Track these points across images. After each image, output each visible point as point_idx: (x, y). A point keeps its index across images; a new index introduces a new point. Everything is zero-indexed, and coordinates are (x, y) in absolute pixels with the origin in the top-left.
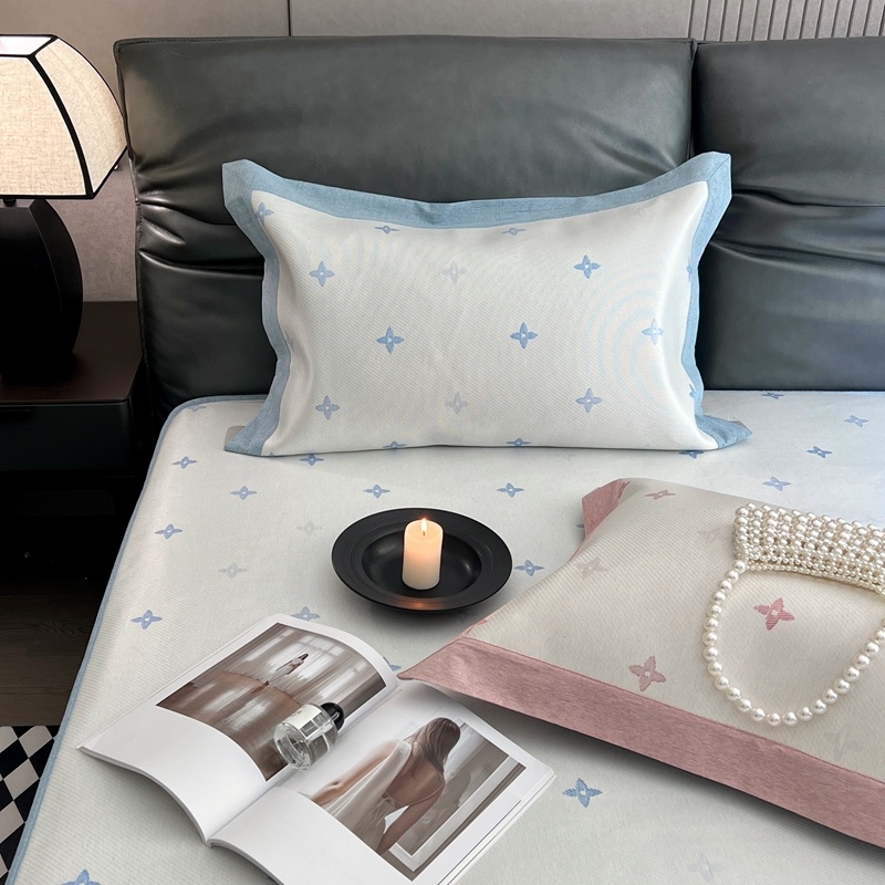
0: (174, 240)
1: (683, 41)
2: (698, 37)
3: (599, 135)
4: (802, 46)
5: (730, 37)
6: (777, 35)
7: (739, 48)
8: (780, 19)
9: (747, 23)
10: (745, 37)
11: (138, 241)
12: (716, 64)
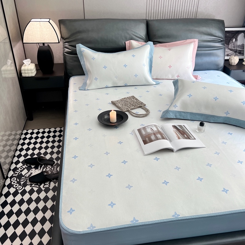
0: (70, 51)
1: (145, 19)
2: (147, 19)
3: (133, 33)
4: (163, 20)
5: (152, 19)
6: (159, 18)
7: (153, 20)
8: (159, 16)
9: (154, 17)
10: (154, 19)
11: (63, 51)
12: (150, 23)
